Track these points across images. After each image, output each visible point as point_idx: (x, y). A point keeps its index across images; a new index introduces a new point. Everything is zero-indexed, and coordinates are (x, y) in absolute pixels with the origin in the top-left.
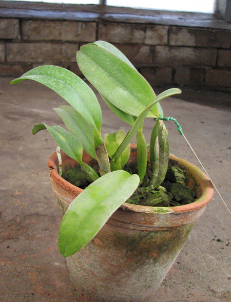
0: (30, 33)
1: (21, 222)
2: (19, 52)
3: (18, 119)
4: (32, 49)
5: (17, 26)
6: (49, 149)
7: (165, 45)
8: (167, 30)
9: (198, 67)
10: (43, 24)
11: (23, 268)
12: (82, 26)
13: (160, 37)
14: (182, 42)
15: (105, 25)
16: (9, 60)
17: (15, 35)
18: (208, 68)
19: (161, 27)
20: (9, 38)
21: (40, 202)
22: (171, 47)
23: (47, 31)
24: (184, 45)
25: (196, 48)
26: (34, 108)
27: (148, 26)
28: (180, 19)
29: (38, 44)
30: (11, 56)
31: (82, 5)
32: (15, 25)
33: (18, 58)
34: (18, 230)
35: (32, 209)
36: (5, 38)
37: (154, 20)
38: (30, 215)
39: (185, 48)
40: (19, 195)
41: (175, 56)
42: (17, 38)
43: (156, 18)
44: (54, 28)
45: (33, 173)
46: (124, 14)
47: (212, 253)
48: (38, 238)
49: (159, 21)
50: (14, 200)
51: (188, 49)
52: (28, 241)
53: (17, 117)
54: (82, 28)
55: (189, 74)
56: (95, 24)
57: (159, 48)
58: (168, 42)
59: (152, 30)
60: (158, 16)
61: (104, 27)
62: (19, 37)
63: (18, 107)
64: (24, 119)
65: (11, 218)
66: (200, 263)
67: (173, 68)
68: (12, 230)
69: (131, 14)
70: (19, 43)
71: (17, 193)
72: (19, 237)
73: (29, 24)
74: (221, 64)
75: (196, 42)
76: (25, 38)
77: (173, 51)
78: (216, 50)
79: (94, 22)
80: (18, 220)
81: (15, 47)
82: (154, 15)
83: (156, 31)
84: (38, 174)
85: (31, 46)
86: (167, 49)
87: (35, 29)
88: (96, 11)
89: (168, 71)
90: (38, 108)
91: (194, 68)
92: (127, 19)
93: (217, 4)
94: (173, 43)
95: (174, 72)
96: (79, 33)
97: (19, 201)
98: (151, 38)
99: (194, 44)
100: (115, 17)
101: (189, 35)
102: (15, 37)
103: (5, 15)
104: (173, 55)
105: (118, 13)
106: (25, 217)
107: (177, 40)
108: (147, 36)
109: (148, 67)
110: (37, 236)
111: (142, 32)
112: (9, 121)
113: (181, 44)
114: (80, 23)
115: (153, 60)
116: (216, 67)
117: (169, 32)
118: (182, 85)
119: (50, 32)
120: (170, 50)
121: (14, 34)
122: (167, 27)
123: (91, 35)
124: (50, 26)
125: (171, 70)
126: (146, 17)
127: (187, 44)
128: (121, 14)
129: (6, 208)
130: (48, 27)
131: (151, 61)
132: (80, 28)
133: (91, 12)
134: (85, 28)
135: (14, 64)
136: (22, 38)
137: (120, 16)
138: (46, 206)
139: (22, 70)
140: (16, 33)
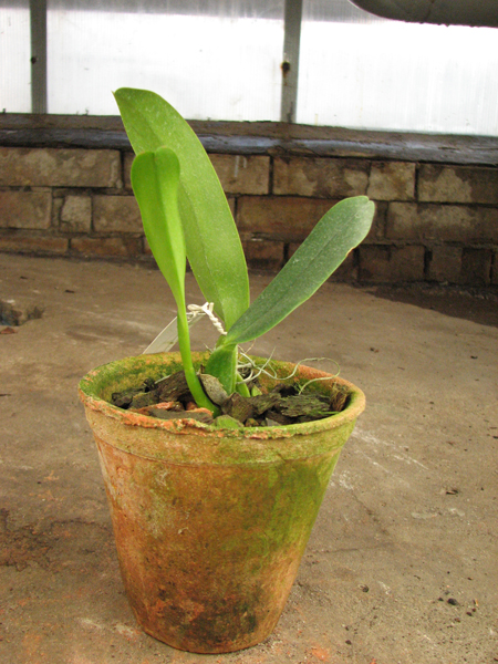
1: (41, 535)
2: (118, 213)
3: (95, 340)
5: (116, 163)
7: (409, 201)
8: (414, 170)
9: (479, 246)
11: (17, 624)
12: (241, 162)
13: (400, 186)
14: (445, 194)
15: (287, 161)
16: (98, 227)
17: (112, 180)
19: (402, 164)
20: (100, 185)
21: (92, 499)
22: (422, 205)
24: (450, 200)
25: (472, 206)
26: (133, 320)
27: (374, 162)
28: (444, 148)
30: (103, 221)
31: (248, 122)
32: (113, 160)
33: (117, 225)
34: (31, 548)
35: (71, 511)
36: (93, 185)
37: (387, 151)
38: (64, 522)
39: (450, 208)
40: (53, 483)
41: (430, 224)
42: (115, 187)
43: (394, 148)
46: (328, 140)
47: (431, 628)
48: (66, 567)
49: (398, 153)
50: (41, 490)
51: (458, 209)
52: (43, 571)
53: (92, 335)
54: (241, 167)
55: (460, 260)
56: (267, 159)
57: (396, 208)
58: (416, 195)
59: (382, 172)
60: (398, 143)
61: (285, 166)
62: (119, 185)
63: (99, 316)
64: (106, 340)
65: (25, 524)
66: (397, 646)
67: (425, 247)
68: (19, 547)
69: (342, 140)
70: (119, 195)
71: (49, 478)
72: (30, 562)
75: (472, 195)
77: (425, 212)
79: (265, 154)
80: (37, 529)
81: (110, 203)
82: (391, 142)
83: (391, 172)
86: (414, 208)
88: (272, 134)
89: (416, 253)
90: (139, 321)
91: (471, 248)
92: (333, 150)
94: (425, 197)
95: (428, 256)
96: (236, 176)
97: (49, 492)
98: (380, 187)
99: (469, 200)
100: (308, 146)
101: (459, 180)
102: (110, 185)
103: (96, 142)
104: (427, 220)
105: (317, 139)
106: (52, 525)
107: (434, 192)
108: (372, 184)
109: (374, 245)
110: (65, 564)
111: (362, 176)
112: (75, 342)
113: (444, 199)
114: (238, 157)
115: (385, 232)
117: (418, 174)
118: (446, 283)
120: (419, 212)
121: (109, 178)
122: (414, 165)
123: (258, 183)
125: (422, 251)
126: (373, 146)
127: (454, 199)
128: (323, 139)
129: (19, 505)
131: (380, 234)
132: (237, 167)
133: (263, 136)
134: (248, 167)
135: (109, 237)
136: (124, 186)
137: (320, 142)
138: (100, 507)
139: (123, 248)
140: (112, 175)
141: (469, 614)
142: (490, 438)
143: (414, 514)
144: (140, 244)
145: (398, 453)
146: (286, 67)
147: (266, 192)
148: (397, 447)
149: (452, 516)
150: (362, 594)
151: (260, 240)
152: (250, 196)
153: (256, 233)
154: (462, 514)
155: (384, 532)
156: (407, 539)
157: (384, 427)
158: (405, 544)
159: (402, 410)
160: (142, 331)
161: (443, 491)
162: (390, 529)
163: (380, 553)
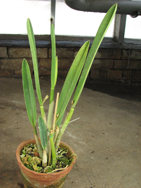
0: (12, 54)
2: (7, 64)
4: (14, 62)
5: (6, 50)
6: (18, 128)
9: (103, 69)
10: (19, 49)
16: (1, 68)
17: (5, 55)
18: (109, 70)
20: (2, 57)
21: (10, 163)
23: (22, 53)
25: (101, 59)
26: (13, 100)
29: (17, 60)
30: (3, 66)
31: (41, 35)
32: (5, 50)
33: (7, 67)
35: (6, 168)
39: (96, 60)
43: (81, 43)
44: (25, 51)
45: (9, 145)
46: (63, 41)
51: (98, 60)
53: (4, 107)
54: (40, 51)
55: (98, 73)
60: (82, 41)
62: (7, 56)
63: (5, 99)
64: (7, 108)
69: (67, 41)
70: (7, 59)
73: (12, 50)
74: (115, 67)
75: (101, 56)
76: (10, 57)
78: (113, 60)
79: (46, 47)
81: (5, 61)
82: (80, 41)
84: (11, 145)
85: (13, 61)
87: (15, 52)
91: (101, 70)
92: (65, 45)
93: (115, 33)
95: (90, 72)
96: (39, 53)
99: (100, 57)
102: (4, 56)
106: (2, 172)
110: (7, 184)
111: (72, 52)
114: (39, 48)
116: (113, 69)
119: (23, 53)
121: (4, 55)
123: (45, 55)
124: (23, 50)
126: (75, 43)
130: (22, 51)
132: (39, 51)
133: (46, 40)
134: (42, 51)
135: (5, 70)
136: (8, 57)
137: (61, 42)
138: (12, 166)
139: (9, 73)
140: (5, 54)
141: (94, 187)
142: (102, 134)
143: (83, 160)
144: (13, 72)
145: (80, 141)
146: (52, 20)
147: (47, 57)
148: (80, 139)
149: (92, 159)
150: (72, 184)
151: (46, 70)
152: (43, 58)
153: (45, 68)
154: (94, 159)
155: (77, 166)
156: (82, 167)
157: (77, 133)
158: (81, 169)
159: (82, 126)
160: (17, 104)
161: (90, 152)
162: (78, 165)
163: (76, 172)
